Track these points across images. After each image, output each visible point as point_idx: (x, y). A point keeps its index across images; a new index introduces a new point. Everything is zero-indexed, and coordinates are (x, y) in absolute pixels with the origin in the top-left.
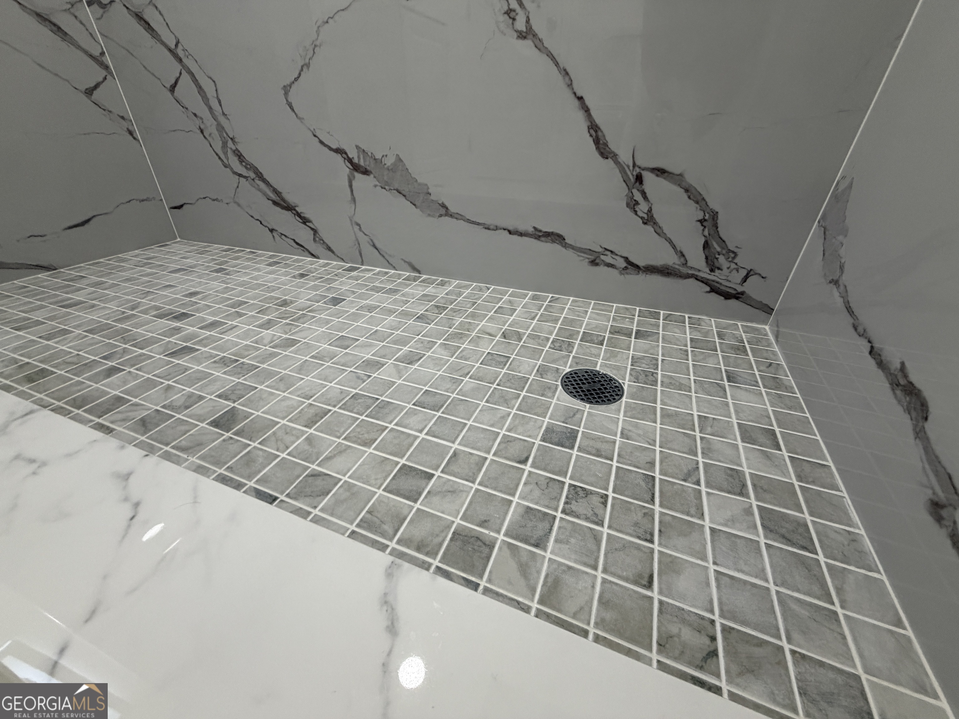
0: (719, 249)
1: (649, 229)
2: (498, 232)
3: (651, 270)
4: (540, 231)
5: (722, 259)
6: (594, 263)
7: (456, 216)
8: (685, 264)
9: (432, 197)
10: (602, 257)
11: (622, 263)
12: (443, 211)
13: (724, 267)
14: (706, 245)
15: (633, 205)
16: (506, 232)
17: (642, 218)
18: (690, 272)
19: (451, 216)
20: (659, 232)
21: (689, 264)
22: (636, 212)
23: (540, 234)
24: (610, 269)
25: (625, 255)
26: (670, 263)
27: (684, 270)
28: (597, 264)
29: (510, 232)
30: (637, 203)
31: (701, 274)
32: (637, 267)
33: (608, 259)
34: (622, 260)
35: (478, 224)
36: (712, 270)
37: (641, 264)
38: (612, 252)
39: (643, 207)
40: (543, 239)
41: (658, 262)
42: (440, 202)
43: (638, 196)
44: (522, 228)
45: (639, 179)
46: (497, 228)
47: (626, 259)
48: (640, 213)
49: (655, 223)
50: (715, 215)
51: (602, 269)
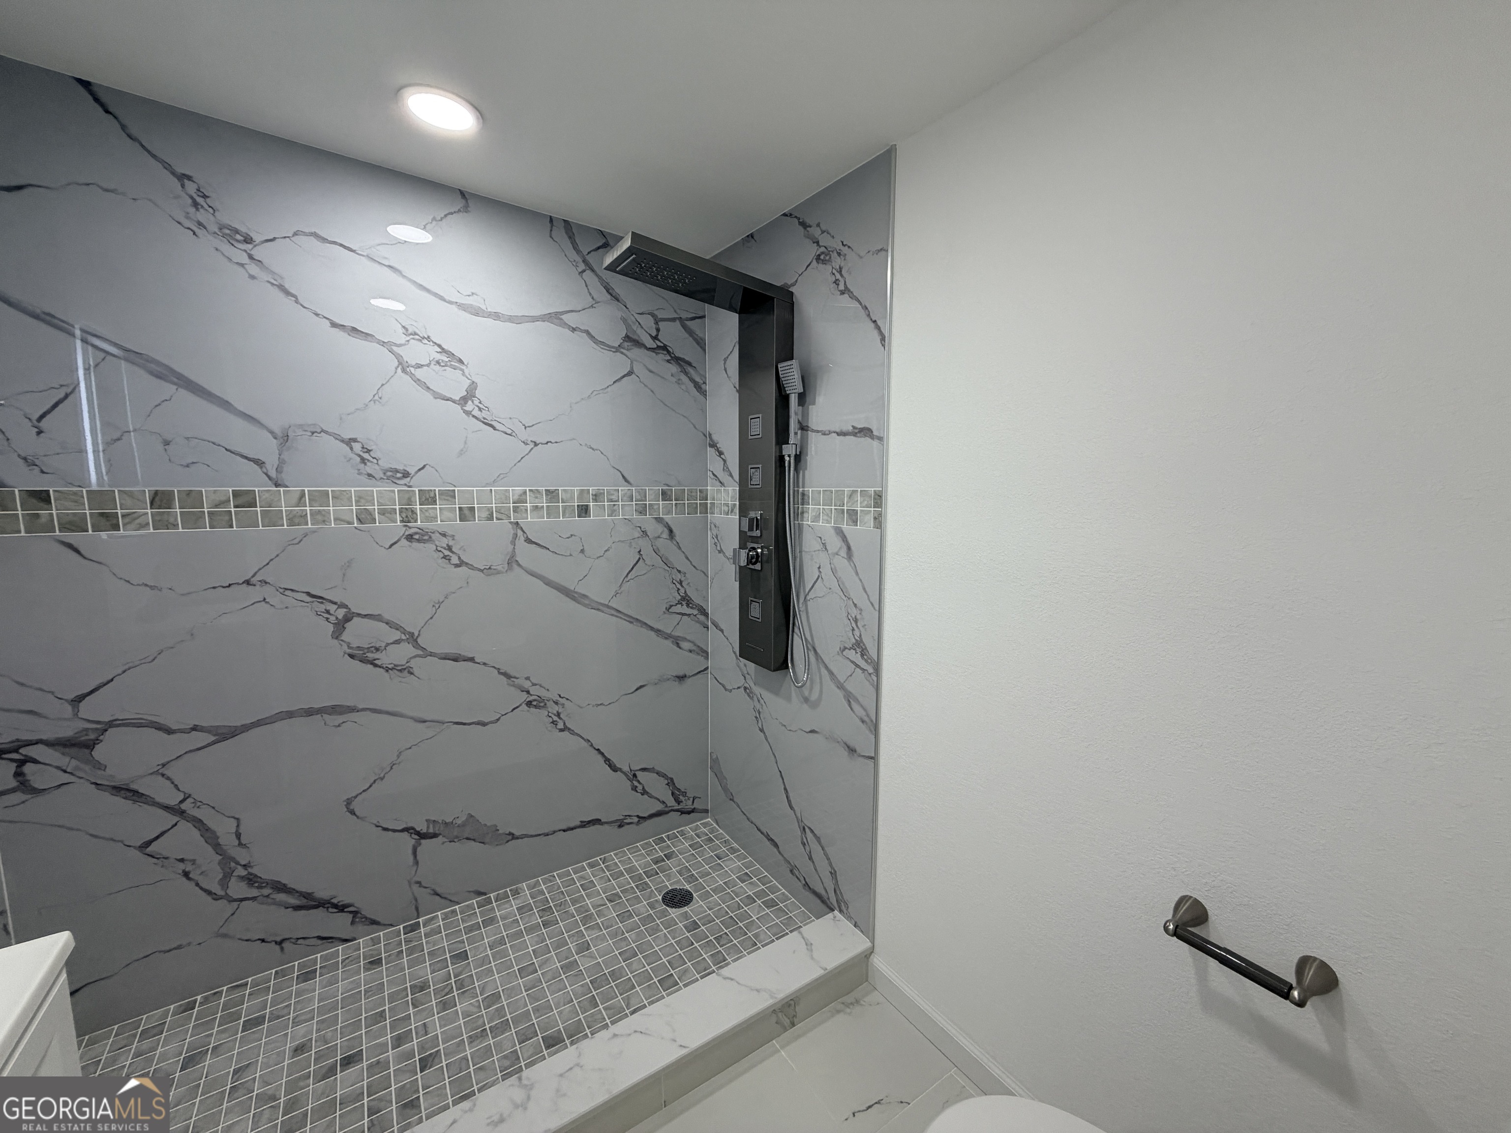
0: (678, 793)
1: (646, 796)
2: (556, 834)
3: (652, 816)
4: (585, 822)
5: (681, 797)
6: (620, 826)
7: (521, 837)
8: (666, 806)
9: (500, 832)
10: (625, 821)
11: (636, 820)
12: (510, 837)
13: (683, 800)
14: (673, 794)
15: (634, 789)
16: (562, 832)
17: (641, 793)
18: (670, 809)
19: (517, 838)
20: (651, 796)
21: (668, 805)
22: (637, 791)
23: (585, 823)
24: (631, 825)
25: (636, 814)
26: (659, 809)
27: (667, 809)
28: (623, 826)
29: (564, 831)
30: (637, 787)
31: (675, 808)
32: (644, 818)
33: (628, 821)
34: (636, 818)
35: (540, 835)
36: (679, 804)
37: (646, 815)
38: (629, 816)
39: (640, 788)
40: (587, 826)
41: (653, 811)
42: (507, 832)
43: (636, 783)
44: (572, 825)
45: (635, 776)
46: (554, 832)
47: (638, 816)
48: (639, 791)
49: (648, 793)
50: (672, 779)
51: (627, 827)
